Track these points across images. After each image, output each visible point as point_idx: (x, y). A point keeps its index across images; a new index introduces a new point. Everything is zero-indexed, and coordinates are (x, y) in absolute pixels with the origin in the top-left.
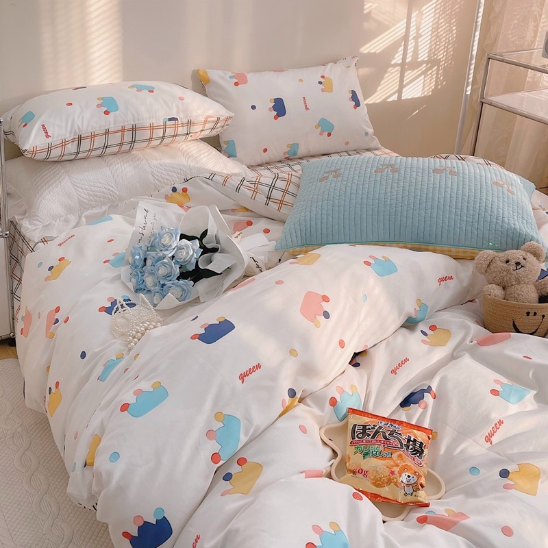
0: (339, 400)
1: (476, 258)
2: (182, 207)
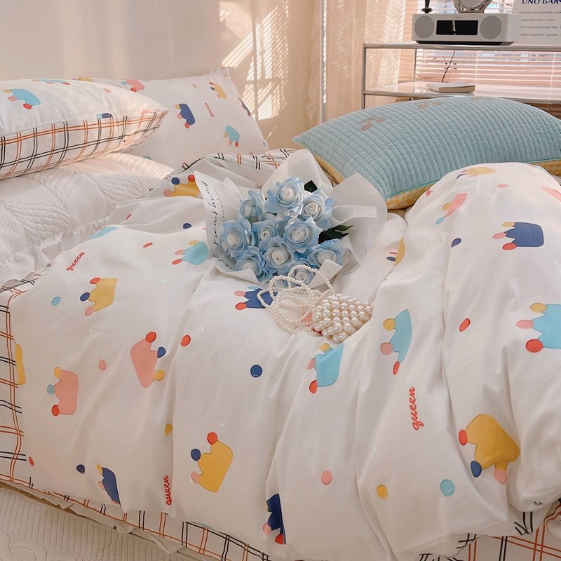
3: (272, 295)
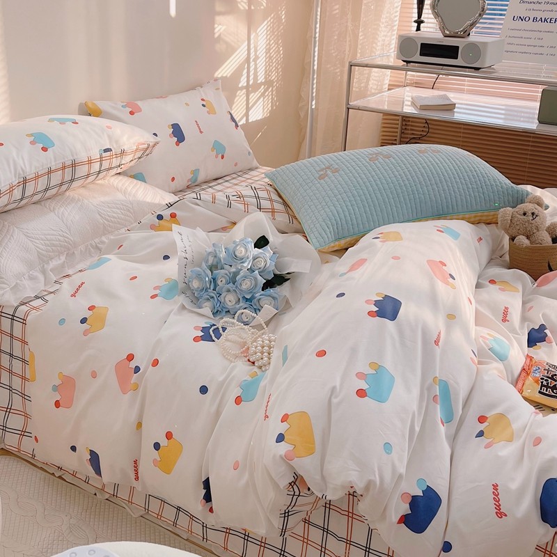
3: (221, 331)
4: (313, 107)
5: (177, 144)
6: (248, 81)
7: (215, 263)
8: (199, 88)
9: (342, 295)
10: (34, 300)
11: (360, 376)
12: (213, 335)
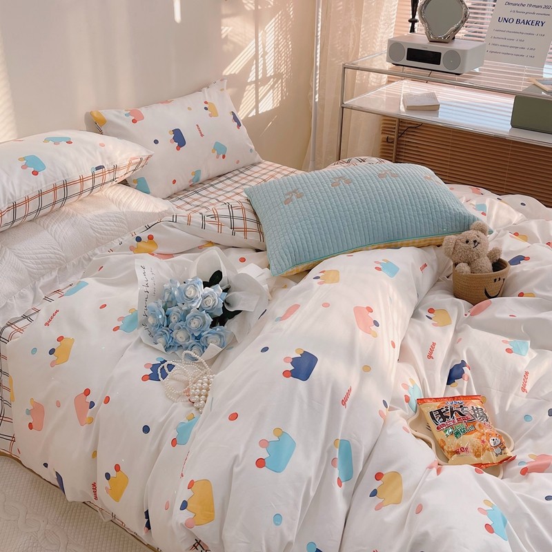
0: (409, 396)
1: (443, 244)
2: (153, 255)
4: (317, 100)
5: (178, 148)
6: (257, 75)
7: (170, 299)
8: (205, 89)
9: (265, 349)
10: (22, 319)
11: (264, 443)
12: (160, 374)
